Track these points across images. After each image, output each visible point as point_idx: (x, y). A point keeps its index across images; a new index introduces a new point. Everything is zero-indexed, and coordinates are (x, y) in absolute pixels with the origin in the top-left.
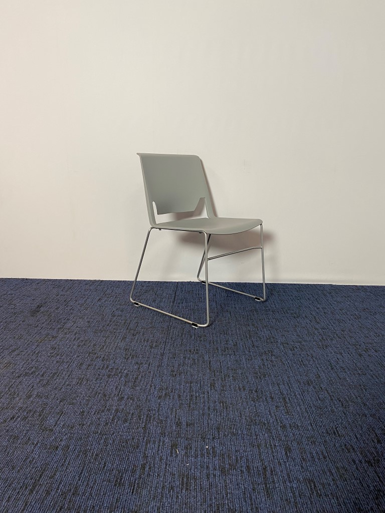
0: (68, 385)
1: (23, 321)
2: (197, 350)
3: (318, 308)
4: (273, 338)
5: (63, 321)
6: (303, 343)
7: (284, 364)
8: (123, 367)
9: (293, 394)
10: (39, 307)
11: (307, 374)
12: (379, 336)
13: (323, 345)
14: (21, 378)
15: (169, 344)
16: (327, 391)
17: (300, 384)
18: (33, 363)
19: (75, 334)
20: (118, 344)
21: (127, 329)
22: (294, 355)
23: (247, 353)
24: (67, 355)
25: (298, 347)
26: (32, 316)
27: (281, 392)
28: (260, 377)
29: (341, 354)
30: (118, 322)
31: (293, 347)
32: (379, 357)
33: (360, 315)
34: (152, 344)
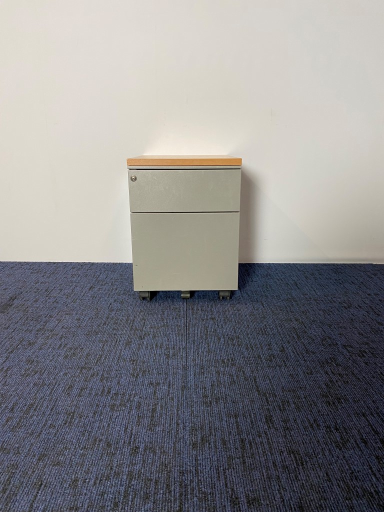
2: (232, 360)
3: (369, 295)
4: (329, 338)
7: (358, 378)
10: (12, 299)
24: (50, 373)
27: (373, 430)
30: (118, 319)
31: (360, 351)
34: (169, 352)
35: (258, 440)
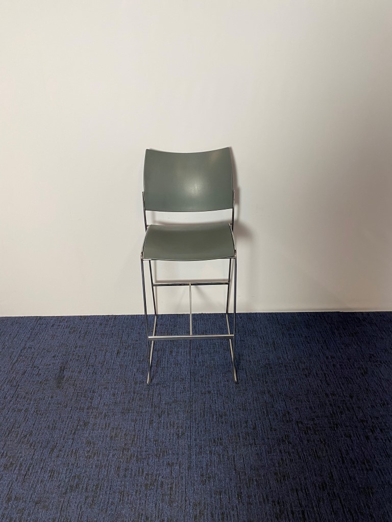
0: (112, 503)
1: (52, 397)
2: (221, 439)
3: (327, 358)
4: (288, 413)
5: (90, 396)
7: (300, 456)
8: (157, 470)
9: (310, 506)
10: (62, 369)
11: (321, 472)
12: (384, 404)
14: (68, 495)
15: (194, 429)
16: (340, 498)
17: (316, 489)
18: (75, 470)
19: (105, 418)
20: (147, 433)
21: (152, 405)
22: (308, 440)
23: (266, 440)
24: (103, 455)
25: (311, 427)
27: (300, 503)
28: (280, 480)
29: (350, 437)
30: (141, 394)
31: (307, 427)
32: (384, 441)
33: (367, 368)
34: (179, 431)
35: (232, 513)
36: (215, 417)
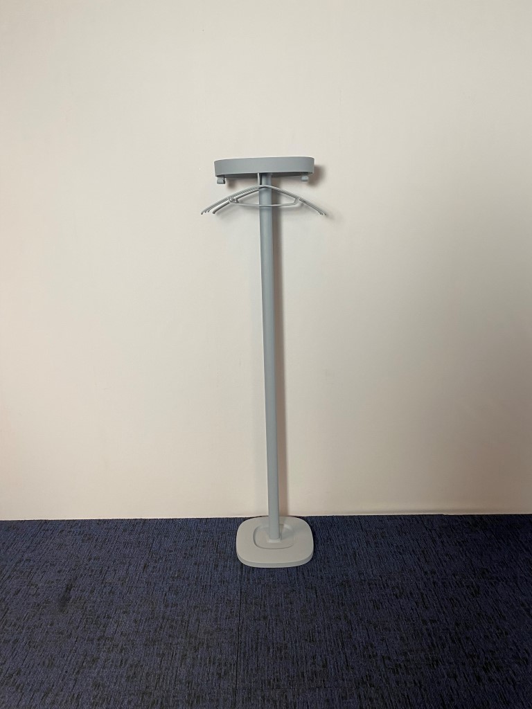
1: (51, 625)
2: (277, 680)
3: (426, 573)
4: (372, 646)
5: (103, 622)
6: (410, 656)
10: (68, 589)
12: (502, 633)
13: (433, 658)
15: (242, 667)
19: (121, 651)
21: (187, 634)
23: (340, 682)
25: (402, 664)
26: (61, 611)
29: (455, 677)
31: (396, 665)
33: (478, 587)
34: (221, 669)
36: (271, 650)
